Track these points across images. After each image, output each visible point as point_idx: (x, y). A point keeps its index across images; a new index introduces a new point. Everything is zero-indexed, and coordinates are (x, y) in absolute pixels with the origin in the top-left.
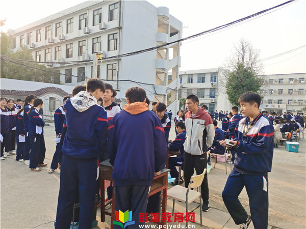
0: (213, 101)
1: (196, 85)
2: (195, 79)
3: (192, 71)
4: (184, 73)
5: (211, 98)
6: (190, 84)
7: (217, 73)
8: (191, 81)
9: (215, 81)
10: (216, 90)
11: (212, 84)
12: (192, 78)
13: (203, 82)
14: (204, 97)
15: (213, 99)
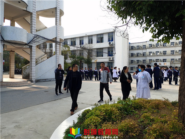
0: (111, 59)
1: (96, 45)
2: (95, 39)
3: (92, 32)
4: (85, 35)
5: (109, 57)
6: (91, 44)
7: (113, 33)
8: (91, 42)
9: (112, 40)
10: (113, 48)
11: (110, 43)
12: (92, 39)
13: (101, 42)
14: (103, 56)
15: (111, 57)
